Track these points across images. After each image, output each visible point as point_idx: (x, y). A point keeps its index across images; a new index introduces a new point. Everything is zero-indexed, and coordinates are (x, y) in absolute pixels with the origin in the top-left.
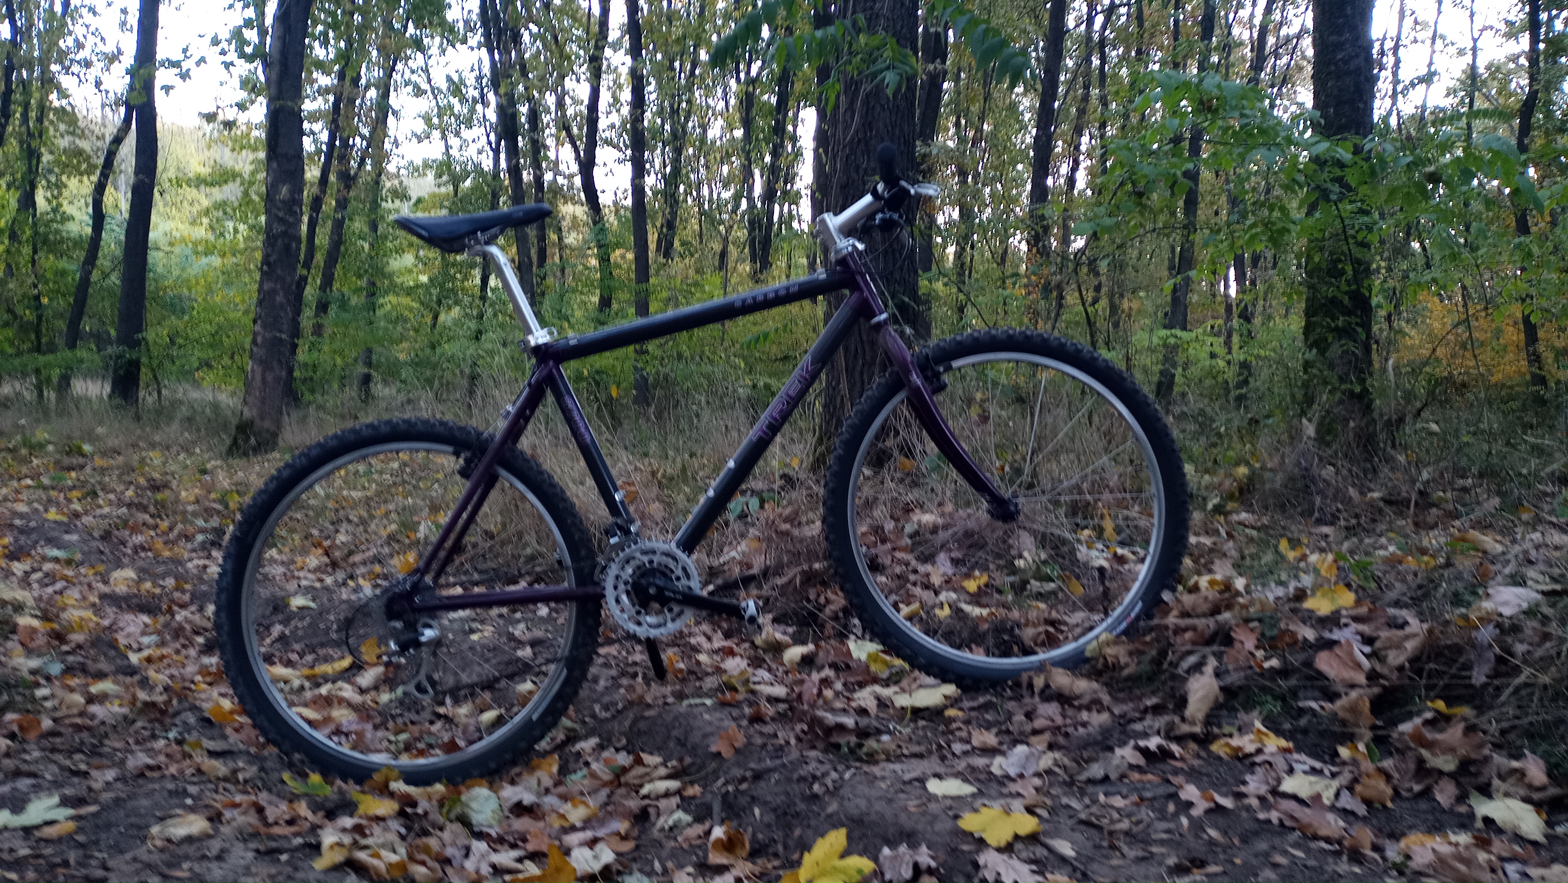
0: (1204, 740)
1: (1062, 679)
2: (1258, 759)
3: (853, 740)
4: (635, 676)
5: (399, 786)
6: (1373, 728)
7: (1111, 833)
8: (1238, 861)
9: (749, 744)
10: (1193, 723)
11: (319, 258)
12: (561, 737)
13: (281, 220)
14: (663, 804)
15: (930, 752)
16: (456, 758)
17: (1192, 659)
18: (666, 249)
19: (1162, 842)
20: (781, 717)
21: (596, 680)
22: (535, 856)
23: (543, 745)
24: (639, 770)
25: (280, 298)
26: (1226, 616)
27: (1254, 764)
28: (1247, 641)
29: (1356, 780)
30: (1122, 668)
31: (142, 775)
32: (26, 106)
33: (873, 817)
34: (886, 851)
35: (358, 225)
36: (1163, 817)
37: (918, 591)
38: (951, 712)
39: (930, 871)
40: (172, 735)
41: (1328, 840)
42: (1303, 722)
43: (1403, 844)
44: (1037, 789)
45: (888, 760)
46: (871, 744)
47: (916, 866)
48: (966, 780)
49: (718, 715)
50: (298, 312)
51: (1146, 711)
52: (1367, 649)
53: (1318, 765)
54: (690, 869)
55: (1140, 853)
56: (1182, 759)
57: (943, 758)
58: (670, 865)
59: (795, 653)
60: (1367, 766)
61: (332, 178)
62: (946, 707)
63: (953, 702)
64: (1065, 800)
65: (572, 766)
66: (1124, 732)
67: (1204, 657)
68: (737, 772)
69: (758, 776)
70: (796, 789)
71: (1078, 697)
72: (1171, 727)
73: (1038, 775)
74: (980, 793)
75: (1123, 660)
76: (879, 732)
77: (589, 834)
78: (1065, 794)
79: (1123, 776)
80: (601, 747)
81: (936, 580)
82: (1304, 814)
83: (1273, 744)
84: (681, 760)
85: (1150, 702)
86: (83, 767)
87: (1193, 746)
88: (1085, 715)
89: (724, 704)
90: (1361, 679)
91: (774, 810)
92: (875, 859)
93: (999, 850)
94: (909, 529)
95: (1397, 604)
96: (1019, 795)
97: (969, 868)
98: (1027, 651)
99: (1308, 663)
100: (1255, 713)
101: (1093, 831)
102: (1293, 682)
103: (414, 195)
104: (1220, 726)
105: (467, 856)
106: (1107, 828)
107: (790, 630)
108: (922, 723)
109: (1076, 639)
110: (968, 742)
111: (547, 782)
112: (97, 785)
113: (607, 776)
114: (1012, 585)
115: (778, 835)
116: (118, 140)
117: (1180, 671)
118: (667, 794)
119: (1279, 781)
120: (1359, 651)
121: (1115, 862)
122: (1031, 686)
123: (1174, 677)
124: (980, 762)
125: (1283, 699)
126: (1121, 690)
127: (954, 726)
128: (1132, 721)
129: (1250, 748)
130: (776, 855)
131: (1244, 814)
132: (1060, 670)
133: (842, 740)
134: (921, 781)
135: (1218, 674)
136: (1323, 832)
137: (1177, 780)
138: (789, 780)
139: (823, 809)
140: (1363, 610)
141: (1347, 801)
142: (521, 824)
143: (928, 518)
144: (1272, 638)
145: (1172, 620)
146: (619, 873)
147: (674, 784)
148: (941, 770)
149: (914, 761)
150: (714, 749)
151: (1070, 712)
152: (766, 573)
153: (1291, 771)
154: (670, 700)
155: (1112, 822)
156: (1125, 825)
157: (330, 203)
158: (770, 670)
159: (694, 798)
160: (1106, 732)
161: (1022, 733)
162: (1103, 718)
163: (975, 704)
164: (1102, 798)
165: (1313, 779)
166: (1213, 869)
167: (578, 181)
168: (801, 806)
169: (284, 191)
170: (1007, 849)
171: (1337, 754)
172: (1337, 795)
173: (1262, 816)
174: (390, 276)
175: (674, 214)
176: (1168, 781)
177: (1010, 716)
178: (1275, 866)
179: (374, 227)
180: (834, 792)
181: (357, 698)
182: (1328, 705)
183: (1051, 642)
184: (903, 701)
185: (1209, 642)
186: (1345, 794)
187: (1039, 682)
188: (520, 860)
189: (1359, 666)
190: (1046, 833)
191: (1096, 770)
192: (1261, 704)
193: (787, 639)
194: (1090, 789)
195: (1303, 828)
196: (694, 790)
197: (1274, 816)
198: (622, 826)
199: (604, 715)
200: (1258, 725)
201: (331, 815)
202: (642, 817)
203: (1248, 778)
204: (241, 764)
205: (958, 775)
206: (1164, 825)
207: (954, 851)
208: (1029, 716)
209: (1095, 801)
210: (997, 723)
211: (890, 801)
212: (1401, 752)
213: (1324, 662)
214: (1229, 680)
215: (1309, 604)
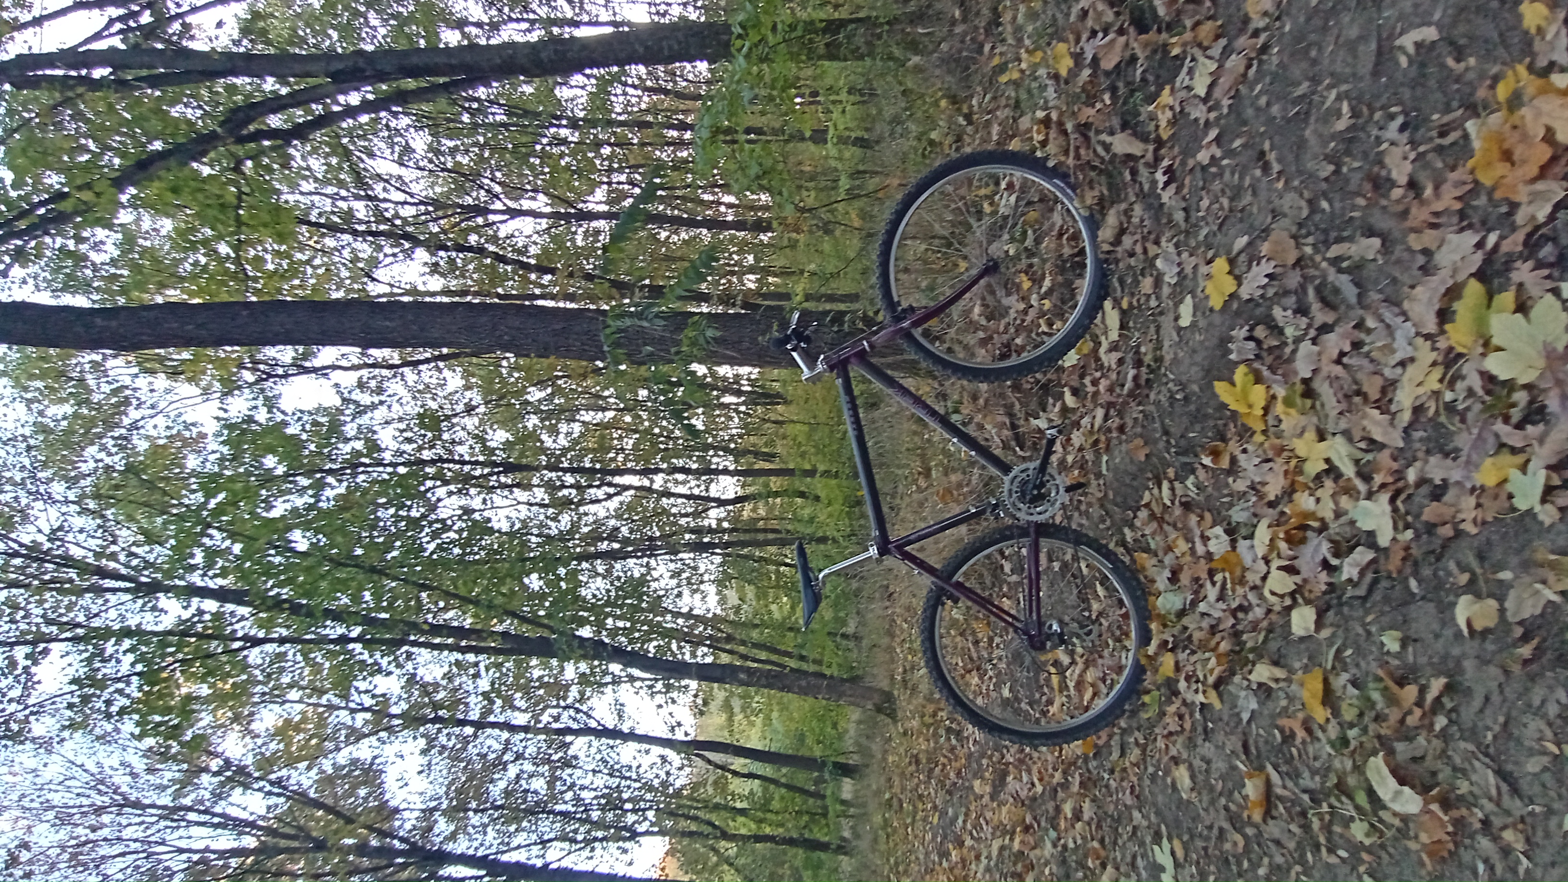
0: (1160, 143)
1: (1106, 233)
2: (1178, 109)
3: (1144, 370)
4: (1080, 501)
5: (1151, 649)
6: (1159, 31)
7: (1231, 210)
8: (1262, 129)
9: (1141, 436)
10: (1146, 151)
11: (774, 658)
12: (1122, 549)
13: (759, 679)
14: (1179, 492)
15: (1155, 321)
16: (1132, 613)
17: (1100, 150)
18: (770, 457)
19: (1241, 178)
20: (1121, 414)
21: (1081, 525)
22: (1211, 573)
23: (1127, 559)
24: (1154, 505)
25: (803, 683)
26: (1069, 127)
27: (1181, 111)
28: (1088, 113)
29: (1200, 45)
30: (1102, 194)
31: (1138, 797)
32: (691, 807)
33: (1206, 363)
34: (1233, 357)
35: (755, 634)
36: (1221, 175)
37: (1029, 319)
38: (1125, 305)
39: (1251, 330)
40: (1106, 776)
41: (1249, 66)
42: (1151, 78)
43: (1252, 15)
44: (1191, 255)
45: (1161, 349)
46: (1148, 359)
47: (1247, 339)
48: (1181, 301)
49: (1116, 453)
50: (805, 673)
51: (1134, 180)
52: (1100, 35)
53: (1185, 70)
54: (1231, 480)
55: (1250, 192)
56: (1174, 159)
57: (1161, 313)
58: (1225, 492)
59: (1070, 400)
60: (1188, 36)
61: (728, 647)
62: (1121, 308)
63: (1117, 303)
64: (1201, 238)
65: (1144, 545)
66: (1149, 195)
67: (1099, 142)
68: (1161, 445)
69: (1166, 433)
70: (1178, 409)
71: (1121, 224)
72: (1147, 165)
73: (1179, 254)
74: (1192, 292)
75: (1096, 193)
76: (1137, 352)
77: (1197, 540)
78: (1196, 237)
79: (1184, 199)
80: (1132, 526)
81: (1022, 306)
82: (1225, 82)
83: (1166, 97)
84: (1149, 479)
85: (1128, 176)
86: (1129, 828)
87: (1163, 151)
88: (1135, 220)
89: (1108, 449)
90: (1123, 39)
91: (1192, 424)
92: (1237, 364)
93: (1239, 285)
94: (984, 322)
95: (1068, 15)
96: (1195, 267)
97: (1251, 305)
98: (1082, 252)
99: (1107, 74)
100: (1142, 109)
101: (1228, 222)
102: (1121, 84)
103: (737, 602)
104: (1149, 133)
105: (1208, 615)
106: (1226, 213)
107: (1051, 401)
108: (1131, 324)
109: (1075, 221)
110: (1149, 296)
111: (1154, 561)
112: (1145, 823)
113: (1155, 525)
114: (1028, 257)
115: (1211, 423)
116: (709, 762)
117: (1107, 158)
118: (1172, 489)
119: (1196, 96)
120: (1100, 41)
121: (1255, 210)
122: (1108, 252)
123: (1112, 161)
124: (1166, 291)
125: (1133, 91)
126: (1119, 195)
127: (1135, 303)
128: (1142, 189)
129: (1169, 114)
130: (1225, 425)
131: (1222, 122)
132: (1100, 233)
133: (1144, 377)
134: (1179, 329)
135: (1112, 133)
136: (1242, 69)
137: (1191, 163)
138: (1170, 414)
139: (1194, 393)
140: (1071, 37)
141: (1216, 51)
142: (1185, 578)
143: (977, 310)
144: (1088, 97)
145: (1071, 161)
146: (1229, 524)
147: (1165, 485)
148: (1171, 316)
149: (1162, 332)
150: (1143, 459)
151: (1131, 229)
152: (1011, 415)
153: (1189, 88)
154: (1101, 482)
155: (1222, 208)
156: (1225, 202)
157: (742, 649)
158: (1082, 417)
159: (1176, 473)
160: (1148, 207)
161: (1145, 261)
162: (1138, 210)
163: (1119, 289)
164: (1200, 214)
165: (1197, 74)
166: (1267, 146)
167: (731, 508)
168: (1192, 407)
169: (742, 676)
170: (1239, 279)
171: (1176, 57)
172: (1210, 58)
173: (1225, 111)
174: (784, 619)
175: (750, 452)
176: (1192, 170)
177: (1129, 267)
178: (1268, 104)
179: (756, 626)
180: (1183, 386)
181: (1080, 666)
182: (1140, 62)
183: (1076, 237)
184: (1114, 335)
185: (1087, 139)
186: (1209, 52)
187: (1106, 247)
188: (1214, 584)
189: (1113, 41)
190: (1228, 253)
191: (1179, 216)
192: (1135, 105)
193: (1059, 405)
194: (1193, 220)
195: (1237, 83)
196: (1171, 472)
197: (1226, 102)
198: (1193, 519)
199: (1108, 523)
200: (1151, 108)
201: (1176, 693)
202: (1187, 506)
203: (1192, 117)
204: (1132, 740)
205: (1177, 305)
206: (1227, 175)
207: (1238, 314)
208: (1132, 254)
209: (1203, 218)
210: (1135, 276)
211: (1194, 351)
212: (1179, 13)
213: (1108, 64)
214: (1118, 127)
215: (1064, 73)
